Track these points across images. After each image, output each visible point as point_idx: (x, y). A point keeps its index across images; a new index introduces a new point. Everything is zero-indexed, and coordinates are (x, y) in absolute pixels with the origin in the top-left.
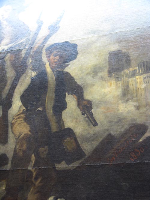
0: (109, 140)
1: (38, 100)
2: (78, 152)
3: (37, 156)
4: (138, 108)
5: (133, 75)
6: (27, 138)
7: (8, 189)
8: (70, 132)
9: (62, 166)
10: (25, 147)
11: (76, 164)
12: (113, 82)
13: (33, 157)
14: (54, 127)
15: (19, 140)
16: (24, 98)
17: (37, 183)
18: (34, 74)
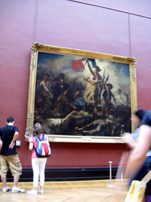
0: (119, 107)
1: (106, 96)
2: (114, 108)
3: (107, 108)
4: (123, 101)
5: (122, 95)
6: (105, 104)
7: (103, 113)
8: (112, 104)
9: (111, 110)
10: (105, 106)
11: (113, 110)
12: (119, 95)
13: (106, 108)
14: (110, 103)
15: (103, 104)
16: (103, 95)
17: (108, 112)
18: (104, 90)
